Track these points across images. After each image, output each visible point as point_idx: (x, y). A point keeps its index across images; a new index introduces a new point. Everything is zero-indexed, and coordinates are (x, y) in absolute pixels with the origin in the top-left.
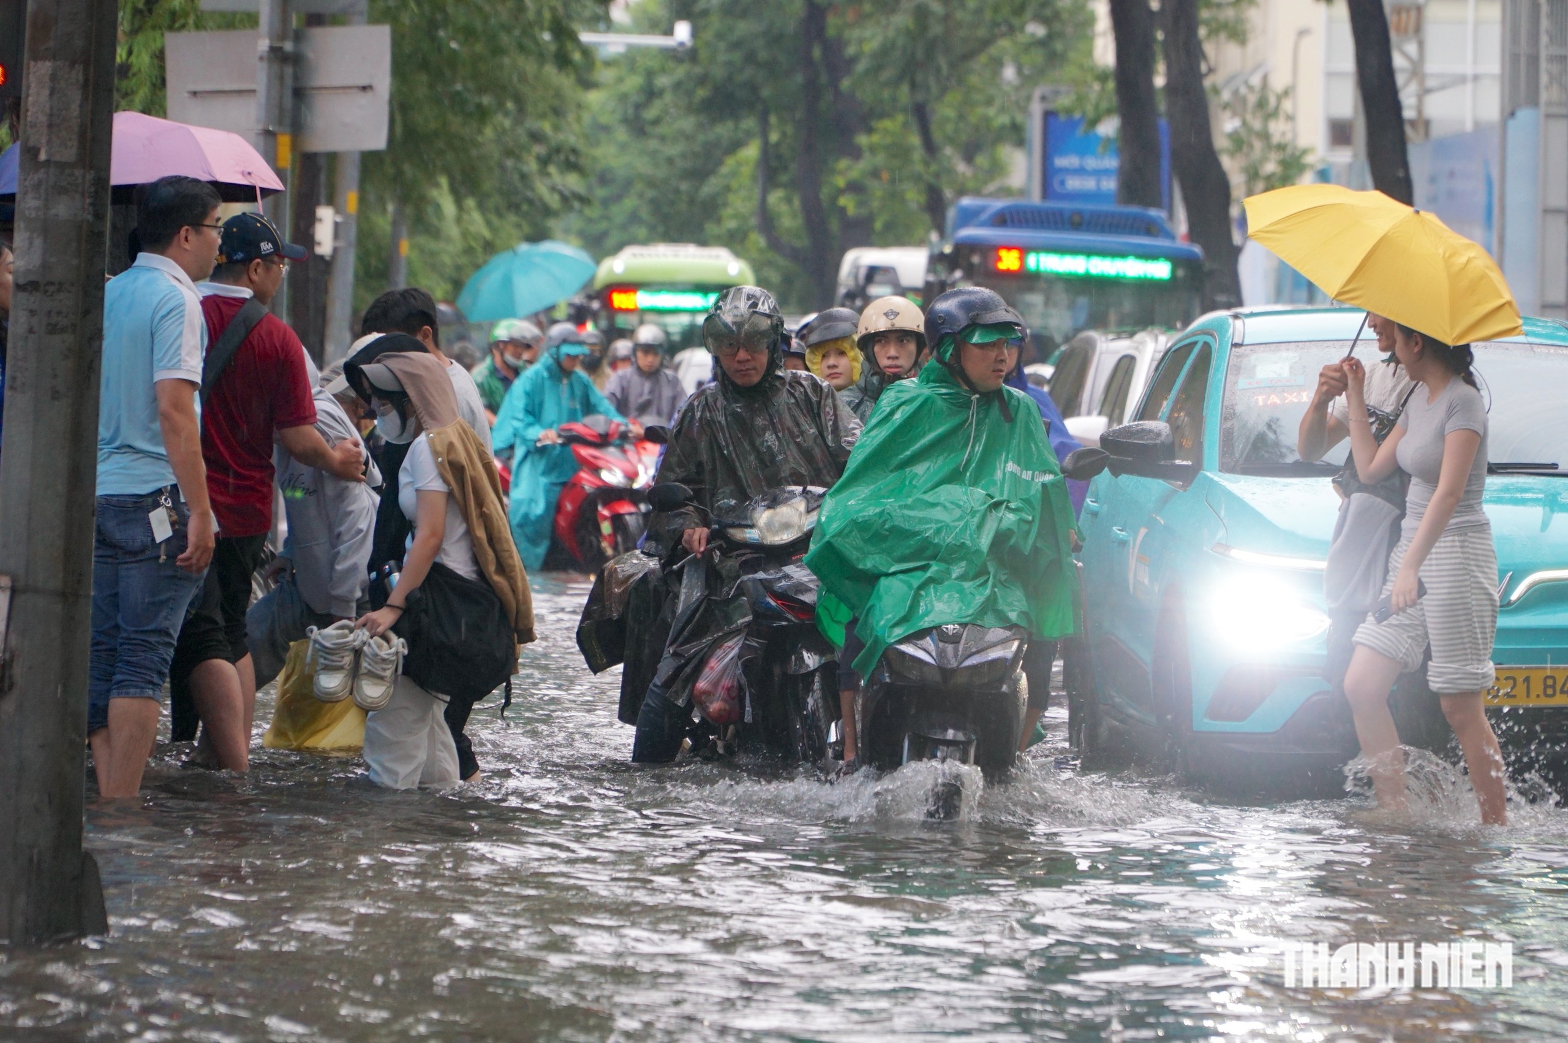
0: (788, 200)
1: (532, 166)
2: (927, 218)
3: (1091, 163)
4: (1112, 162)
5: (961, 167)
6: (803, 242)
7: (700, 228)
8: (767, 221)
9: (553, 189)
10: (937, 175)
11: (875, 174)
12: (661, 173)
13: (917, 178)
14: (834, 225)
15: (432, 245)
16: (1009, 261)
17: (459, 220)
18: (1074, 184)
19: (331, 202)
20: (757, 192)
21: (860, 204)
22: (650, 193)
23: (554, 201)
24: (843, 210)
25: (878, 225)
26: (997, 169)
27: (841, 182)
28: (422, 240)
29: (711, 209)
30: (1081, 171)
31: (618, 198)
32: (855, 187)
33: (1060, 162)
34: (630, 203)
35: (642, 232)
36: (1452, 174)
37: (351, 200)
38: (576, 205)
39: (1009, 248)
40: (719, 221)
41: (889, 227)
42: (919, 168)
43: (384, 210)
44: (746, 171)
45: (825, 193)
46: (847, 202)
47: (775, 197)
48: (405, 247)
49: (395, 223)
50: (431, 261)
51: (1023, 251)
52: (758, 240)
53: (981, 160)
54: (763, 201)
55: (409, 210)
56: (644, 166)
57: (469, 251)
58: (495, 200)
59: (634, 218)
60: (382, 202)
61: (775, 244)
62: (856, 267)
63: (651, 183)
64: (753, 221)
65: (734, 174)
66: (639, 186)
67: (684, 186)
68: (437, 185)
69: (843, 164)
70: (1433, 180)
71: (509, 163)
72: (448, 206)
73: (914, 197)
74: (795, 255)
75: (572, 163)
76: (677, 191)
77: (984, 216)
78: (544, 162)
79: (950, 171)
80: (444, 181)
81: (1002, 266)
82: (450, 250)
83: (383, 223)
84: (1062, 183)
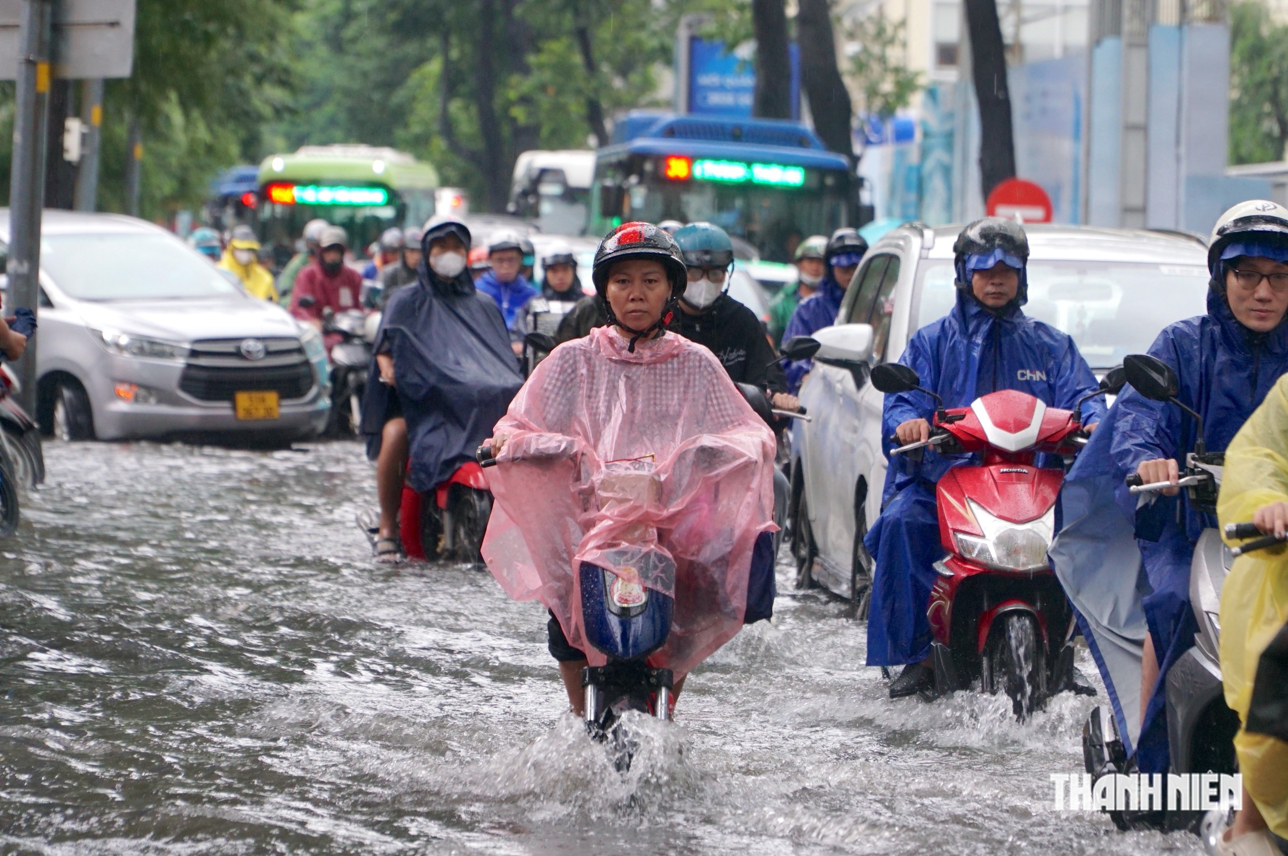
0: (466, 108)
1: (248, 81)
2: (585, 126)
3: (730, 81)
4: (748, 81)
5: (618, 83)
6: (479, 145)
7: (390, 132)
8: (448, 127)
9: (267, 101)
10: (596, 91)
11: (543, 88)
12: (356, 85)
13: (579, 92)
14: (506, 131)
15: (160, 147)
16: (677, 168)
17: (186, 129)
18: (715, 99)
19: (78, 114)
20: (438, 102)
21: (530, 114)
22: (348, 102)
23: (267, 111)
24: (514, 120)
25: (545, 132)
26: (648, 85)
27: (512, 95)
28: (152, 144)
29: (399, 115)
30: (722, 89)
31: (317, 105)
32: (525, 100)
33: (705, 80)
34: (329, 109)
35: (338, 134)
36: (1045, 94)
37: (96, 114)
38: (287, 116)
39: (679, 157)
40: (406, 126)
41: (554, 133)
42: (581, 84)
43: (122, 120)
44: (430, 84)
45: (498, 103)
46: (519, 113)
47: (455, 107)
48: (139, 152)
49: (132, 131)
50: (161, 162)
51: (691, 159)
52: (439, 144)
53: (635, 78)
54: (445, 110)
55: (144, 120)
56: (341, 79)
57: (192, 152)
58: (217, 111)
59: (333, 122)
60: (119, 112)
61: (454, 146)
62: (529, 169)
63: (347, 92)
64: (435, 127)
65: (420, 86)
66: (338, 96)
67: (377, 96)
68: (167, 99)
69: (515, 79)
70: (1028, 99)
71: (230, 80)
72: (177, 117)
73: (576, 108)
74: (473, 157)
75: (284, 80)
76: (370, 100)
77: (655, 129)
78: (259, 80)
79: (608, 87)
80: (173, 96)
81: (672, 173)
82: (176, 153)
83: (121, 131)
84: (705, 98)
